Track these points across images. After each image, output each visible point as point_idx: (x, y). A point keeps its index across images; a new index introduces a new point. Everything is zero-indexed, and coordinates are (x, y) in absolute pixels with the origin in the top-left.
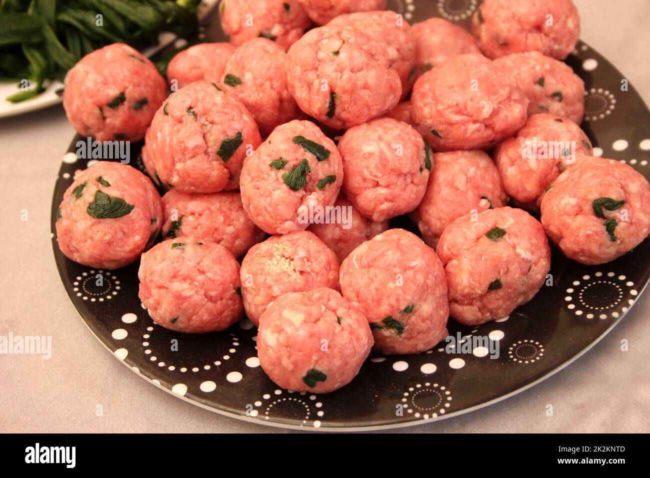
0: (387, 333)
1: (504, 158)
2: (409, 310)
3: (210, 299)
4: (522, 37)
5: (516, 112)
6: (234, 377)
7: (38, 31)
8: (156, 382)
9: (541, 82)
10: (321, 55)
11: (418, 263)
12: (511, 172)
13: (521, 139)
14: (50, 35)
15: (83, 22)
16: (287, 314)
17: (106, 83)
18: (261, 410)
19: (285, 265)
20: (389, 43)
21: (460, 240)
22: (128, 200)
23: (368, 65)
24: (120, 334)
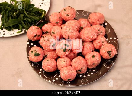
0: (79, 72)
1: (94, 43)
2: (82, 69)
3: (53, 68)
4: (96, 22)
5: (96, 37)
6: (57, 79)
7: (21, 21)
8: (46, 80)
9: (99, 30)
10: (67, 31)
11: (83, 62)
12: (95, 45)
13: (96, 40)
14: (23, 23)
15: (27, 20)
16: (65, 71)
17: (34, 33)
18: (62, 84)
19: (63, 63)
20: (76, 26)
21: (88, 58)
22: (40, 53)
23: (74, 32)
24: (40, 73)
